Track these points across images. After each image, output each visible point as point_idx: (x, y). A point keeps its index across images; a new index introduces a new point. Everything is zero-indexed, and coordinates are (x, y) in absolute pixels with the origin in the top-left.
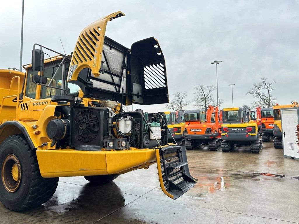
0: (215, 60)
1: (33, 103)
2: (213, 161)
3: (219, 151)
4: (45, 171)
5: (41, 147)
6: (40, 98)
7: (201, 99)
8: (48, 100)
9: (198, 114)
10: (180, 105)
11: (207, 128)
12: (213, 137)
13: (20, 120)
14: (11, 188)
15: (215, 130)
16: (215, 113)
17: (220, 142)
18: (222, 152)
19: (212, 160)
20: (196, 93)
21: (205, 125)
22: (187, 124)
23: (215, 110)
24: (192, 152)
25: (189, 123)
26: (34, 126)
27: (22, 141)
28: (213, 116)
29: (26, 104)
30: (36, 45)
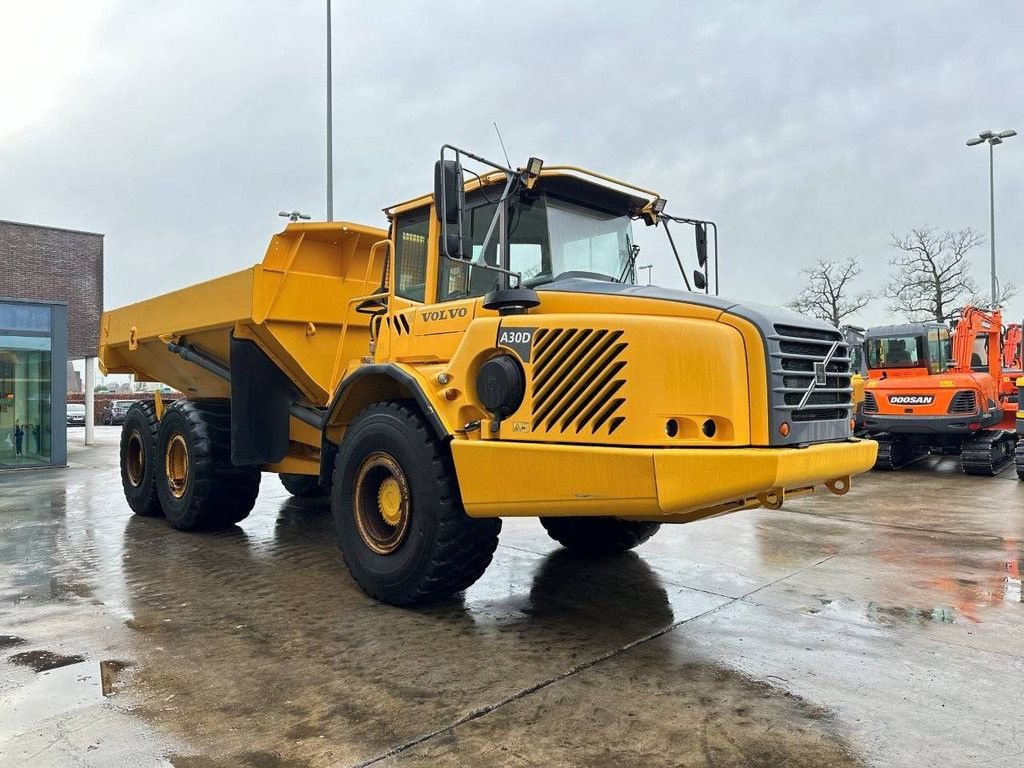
0: (984, 130)
1: (424, 315)
2: (984, 511)
3: (1005, 477)
4: (474, 499)
5: (463, 433)
6: (439, 300)
7: (920, 283)
8: (467, 305)
9: (921, 343)
10: (831, 311)
11: (957, 391)
12: (979, 426)
13: (399, 360)
14: (381, 543)
15: (989, 400)
16: (988, 337)
17: (1007, 446)
18: (1016, 482)
19: (978, 507)
20: (899, 262)
21: (946, 381)
22: (874, 377)
23: (988, 326)
24: (895, 478)
25: (884, 374)
26: (442, 377)
27: (409, 416)
28: (979, 347)
29: (402, 317)
30: (446, 150)
